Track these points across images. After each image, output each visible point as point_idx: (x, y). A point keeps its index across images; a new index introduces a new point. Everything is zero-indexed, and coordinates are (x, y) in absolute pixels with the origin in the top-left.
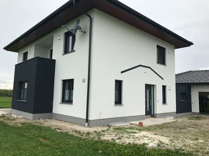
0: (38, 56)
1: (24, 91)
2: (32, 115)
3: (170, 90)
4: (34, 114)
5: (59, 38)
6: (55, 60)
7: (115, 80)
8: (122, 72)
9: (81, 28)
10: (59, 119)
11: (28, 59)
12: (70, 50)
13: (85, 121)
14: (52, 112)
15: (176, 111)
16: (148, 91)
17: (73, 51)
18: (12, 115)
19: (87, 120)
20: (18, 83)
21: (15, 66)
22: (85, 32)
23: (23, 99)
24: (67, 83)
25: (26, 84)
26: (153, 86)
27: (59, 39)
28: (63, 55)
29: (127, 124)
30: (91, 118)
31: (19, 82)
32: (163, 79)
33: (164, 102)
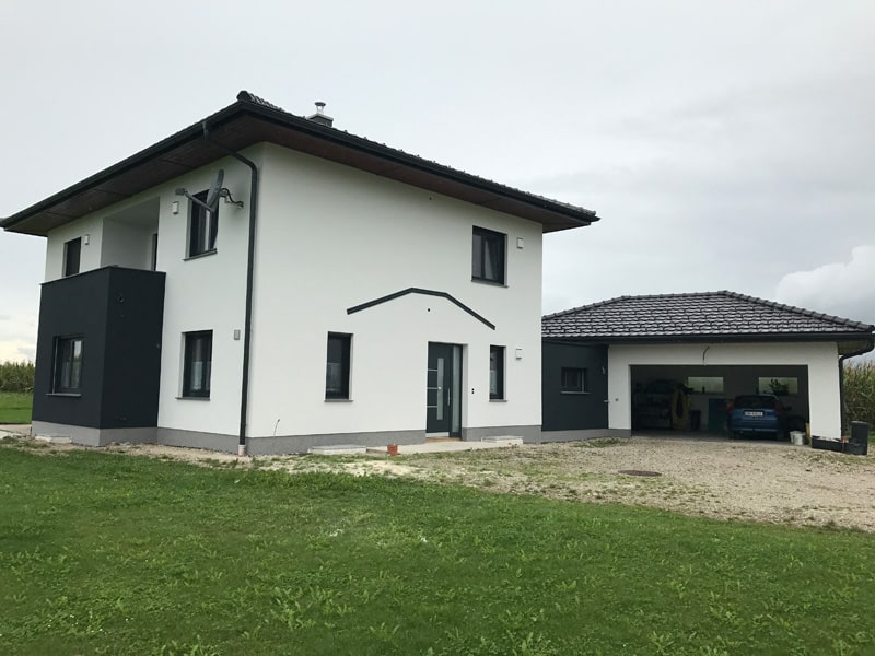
0: (112, 264)
1: (72, 366)
2: (98, 431)
3: (519, 359)
4: (104, 430)
5: (175, 211)
6: (163, 275)
7: (329, 333)
8: (350, 311)
9: (229, 194)
10: (175, 444)
11: (81, 271)
12: (207, 248)
13: (238, 439)
14: (154, 423)
15: (541, 424)
16: (441, 362)
17: (212, 251)
18: (37, 438)
19: (243, 439)
20: (53, 338)
21: (40, 287)
22: (241, 204)
23: (70, 389)
24: (199, 342)
25: (78, 345)
26: (461, 347)
27: (176, 213)
28: (185, 260)
29: (358, 450)
30: (252, 433)
31: (55, 338)
32: (493, 327)
33: (498, 394)
